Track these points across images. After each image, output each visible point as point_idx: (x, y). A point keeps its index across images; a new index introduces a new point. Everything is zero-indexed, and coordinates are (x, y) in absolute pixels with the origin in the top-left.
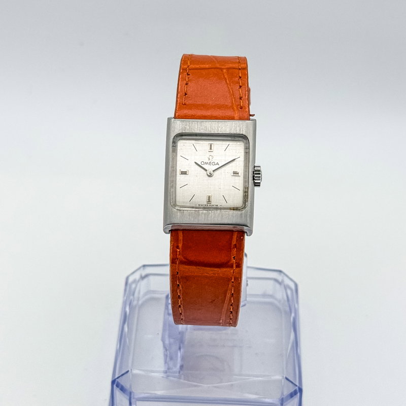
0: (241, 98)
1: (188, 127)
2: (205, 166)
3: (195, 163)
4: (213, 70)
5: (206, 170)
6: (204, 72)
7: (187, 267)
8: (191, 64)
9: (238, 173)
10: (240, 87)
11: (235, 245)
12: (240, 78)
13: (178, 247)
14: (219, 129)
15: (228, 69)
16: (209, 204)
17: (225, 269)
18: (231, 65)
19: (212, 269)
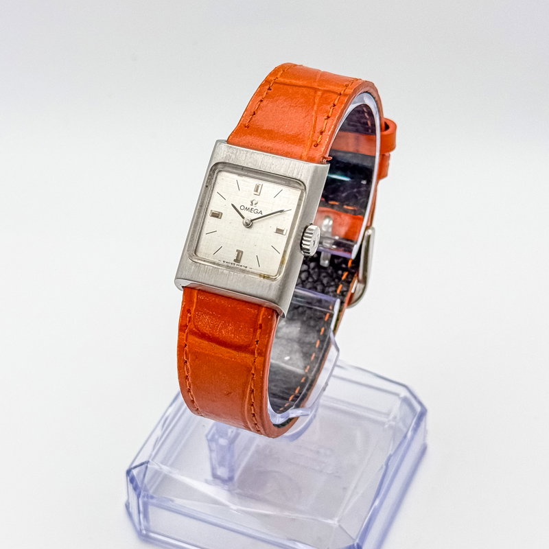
0: (322, 133)
1: (233, 157)
2: (244, 213)
3: (232, 205)
4: (304, 89)
5: (243, 218)
6: (290, 90)
7: (197, 339)
8: (281, 76)
9: (283, 231)
10: (328, 117)
11: (261, 325)
12: (334, 105)
13: (189, 311)
14: (272, 167)
15: (325, 91)
16: (236, 264)
17: (243, 355)
18: (331, 88)
19: (229, 350)
